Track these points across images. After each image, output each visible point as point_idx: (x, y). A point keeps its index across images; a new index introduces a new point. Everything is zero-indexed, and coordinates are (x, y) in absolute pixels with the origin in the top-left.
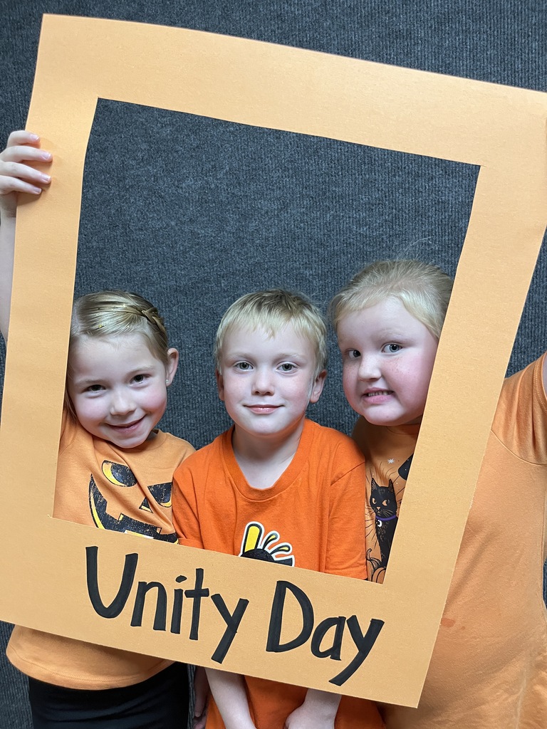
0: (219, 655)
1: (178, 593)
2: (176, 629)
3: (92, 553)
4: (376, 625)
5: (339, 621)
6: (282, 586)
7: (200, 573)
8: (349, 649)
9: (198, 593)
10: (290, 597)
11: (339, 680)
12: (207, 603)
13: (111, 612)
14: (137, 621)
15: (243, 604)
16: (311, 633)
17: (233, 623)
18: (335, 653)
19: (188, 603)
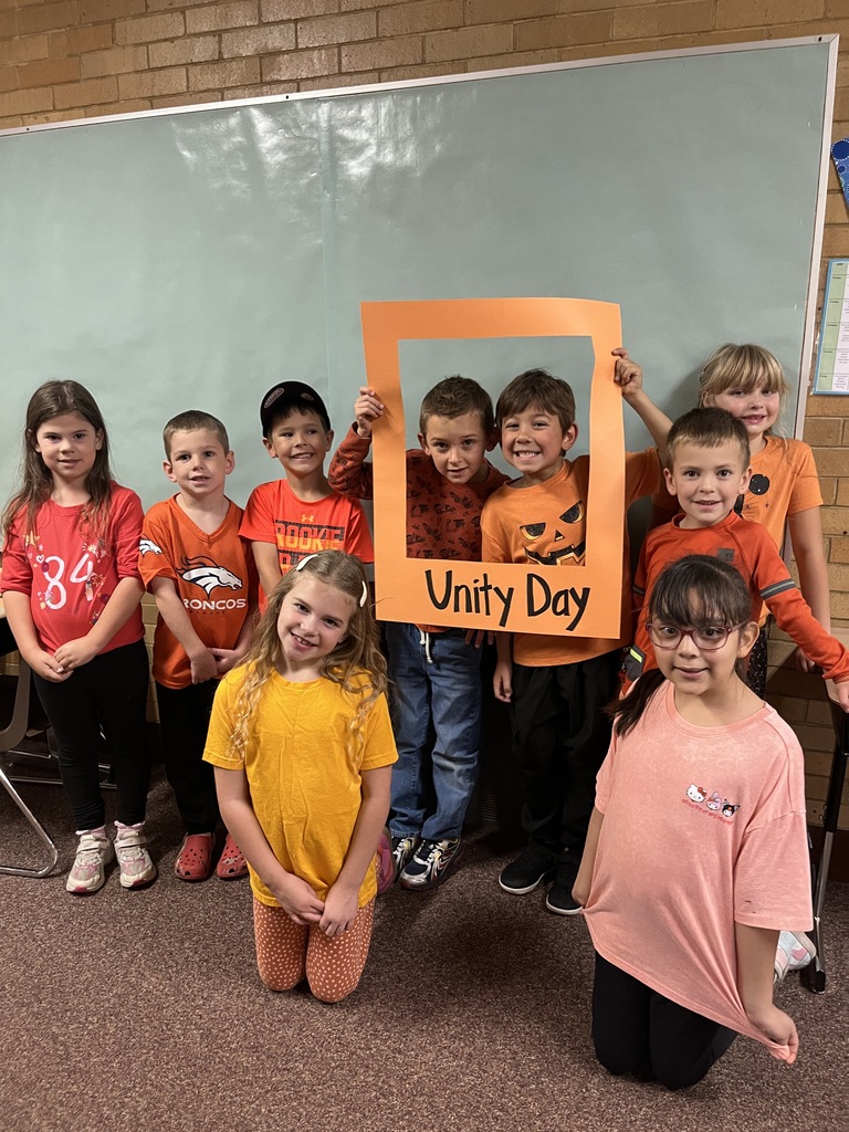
0: (503, 623)
1: (476, 589)
2: (478, 611)
3: (428, 573)
4: (586, 591)
5: (565, 592)
6: (530, 577)
7: (485, 575)
8: (574, 608)
9: (486, 588)
10: (535, 583)
11: (571, 628)
12: (491, 592)
13: (442, 606)
14: (457, 609)
15: (511, 590)
16: (551, 602)
17: (507, 602)
18: (566, 611)
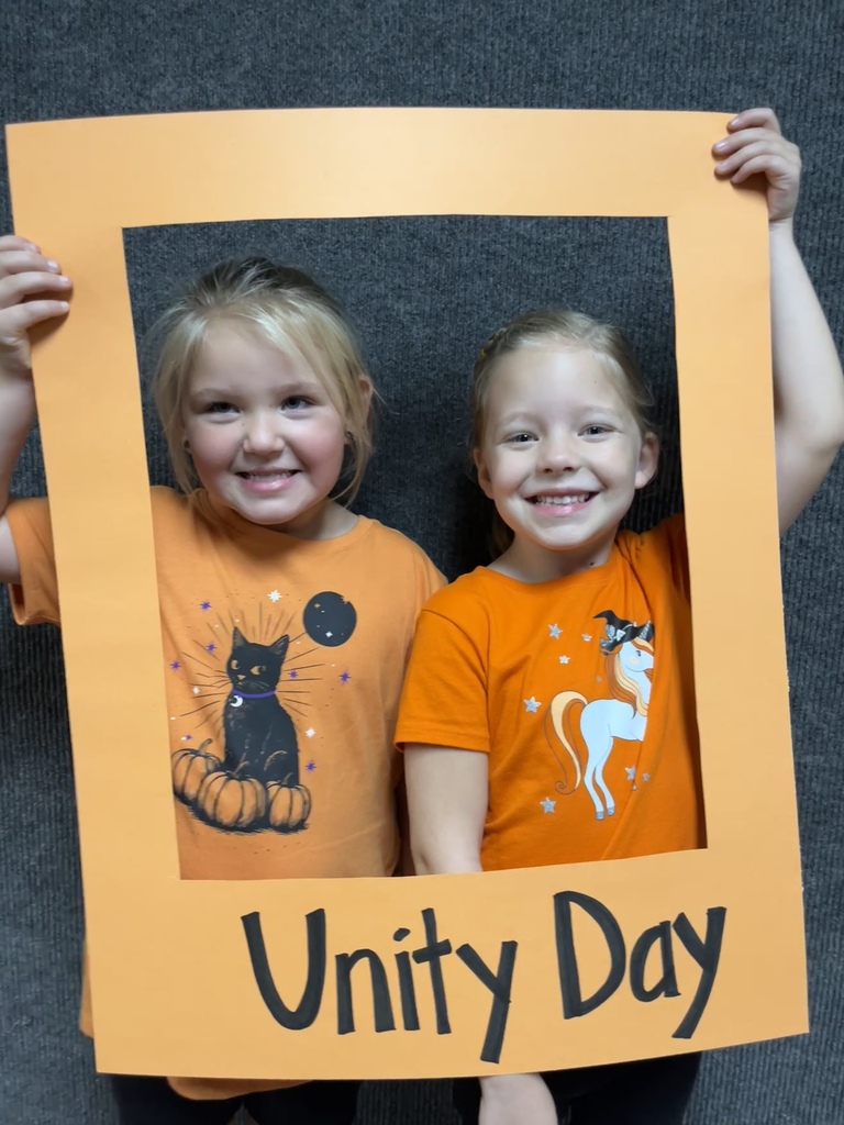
0: (492, 1052)
1: (402, 959)
2: (412, 1023)
3: (251, 923)
4: (718, 917)
5: (661, 931)
6: (563, 901)
7: (428, 915)
8: (688, 971)
9: (434, 951)
10: (579, 915)
11: (686, 1030)
12: (451, 964)
13: (300, 1019)
14: (346, 1024)
15: (509, 950)
16: (626, 965)
17: (500, 987)
18: (668, 986)
19: (421, 972)
